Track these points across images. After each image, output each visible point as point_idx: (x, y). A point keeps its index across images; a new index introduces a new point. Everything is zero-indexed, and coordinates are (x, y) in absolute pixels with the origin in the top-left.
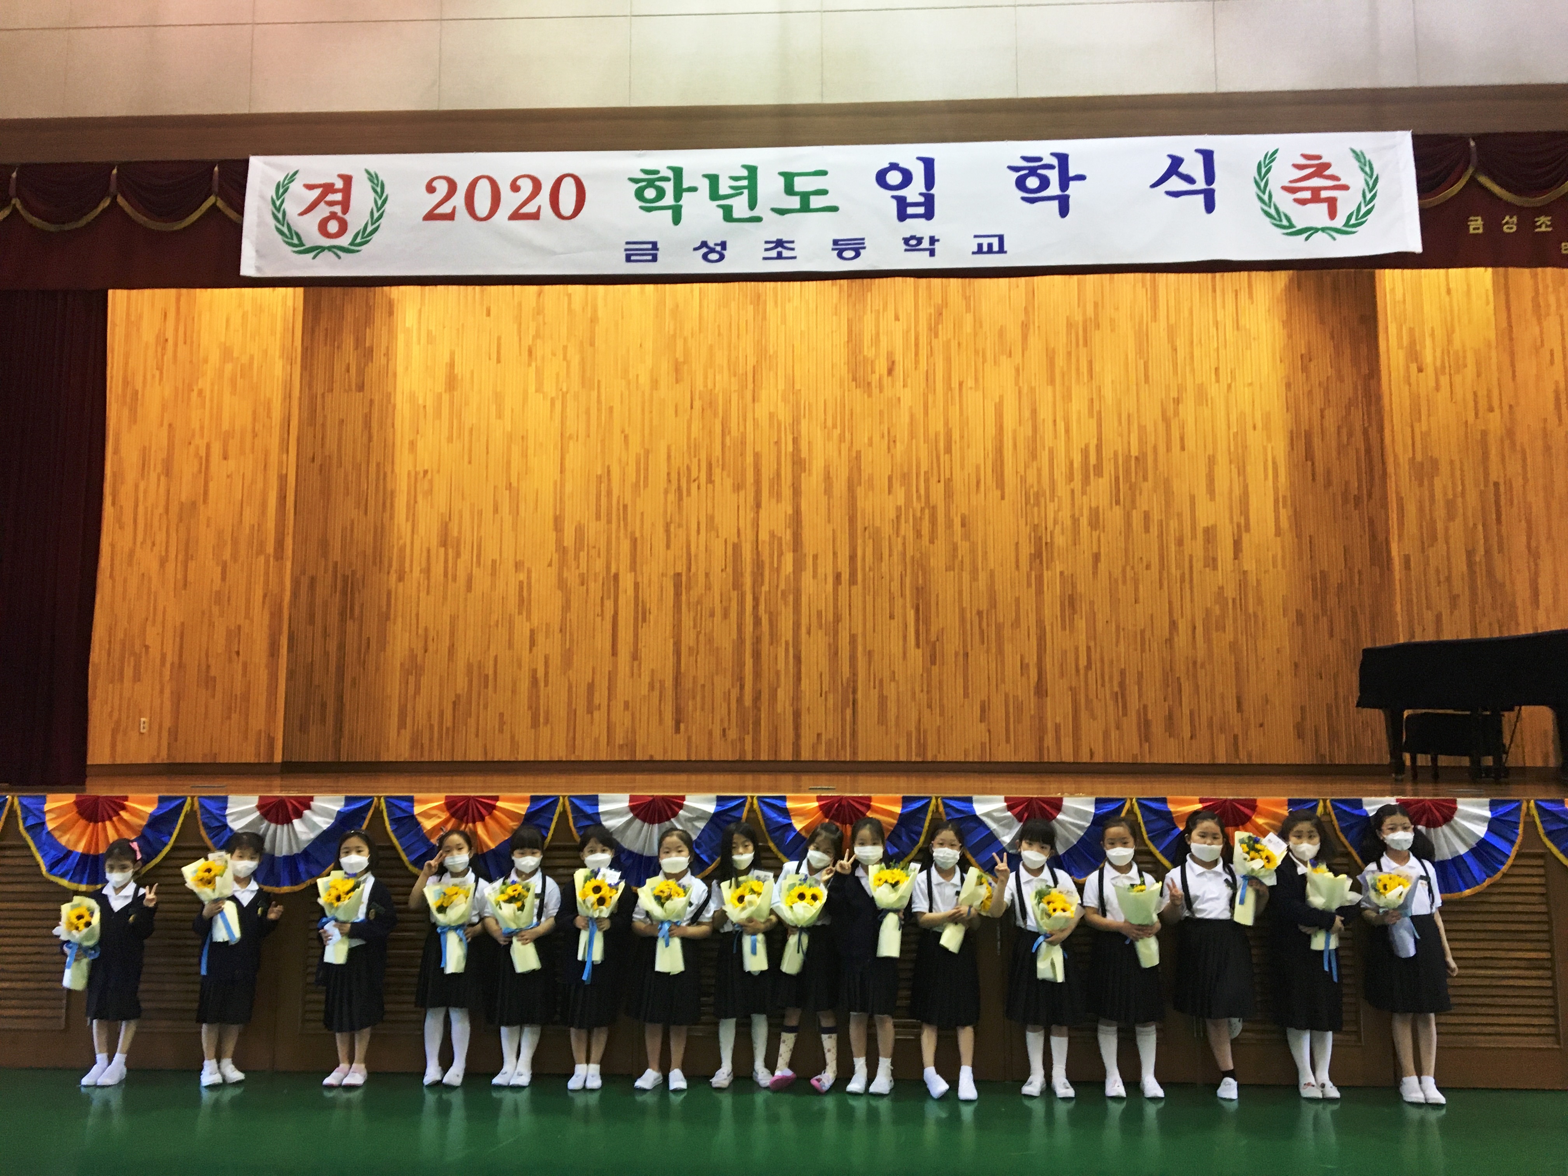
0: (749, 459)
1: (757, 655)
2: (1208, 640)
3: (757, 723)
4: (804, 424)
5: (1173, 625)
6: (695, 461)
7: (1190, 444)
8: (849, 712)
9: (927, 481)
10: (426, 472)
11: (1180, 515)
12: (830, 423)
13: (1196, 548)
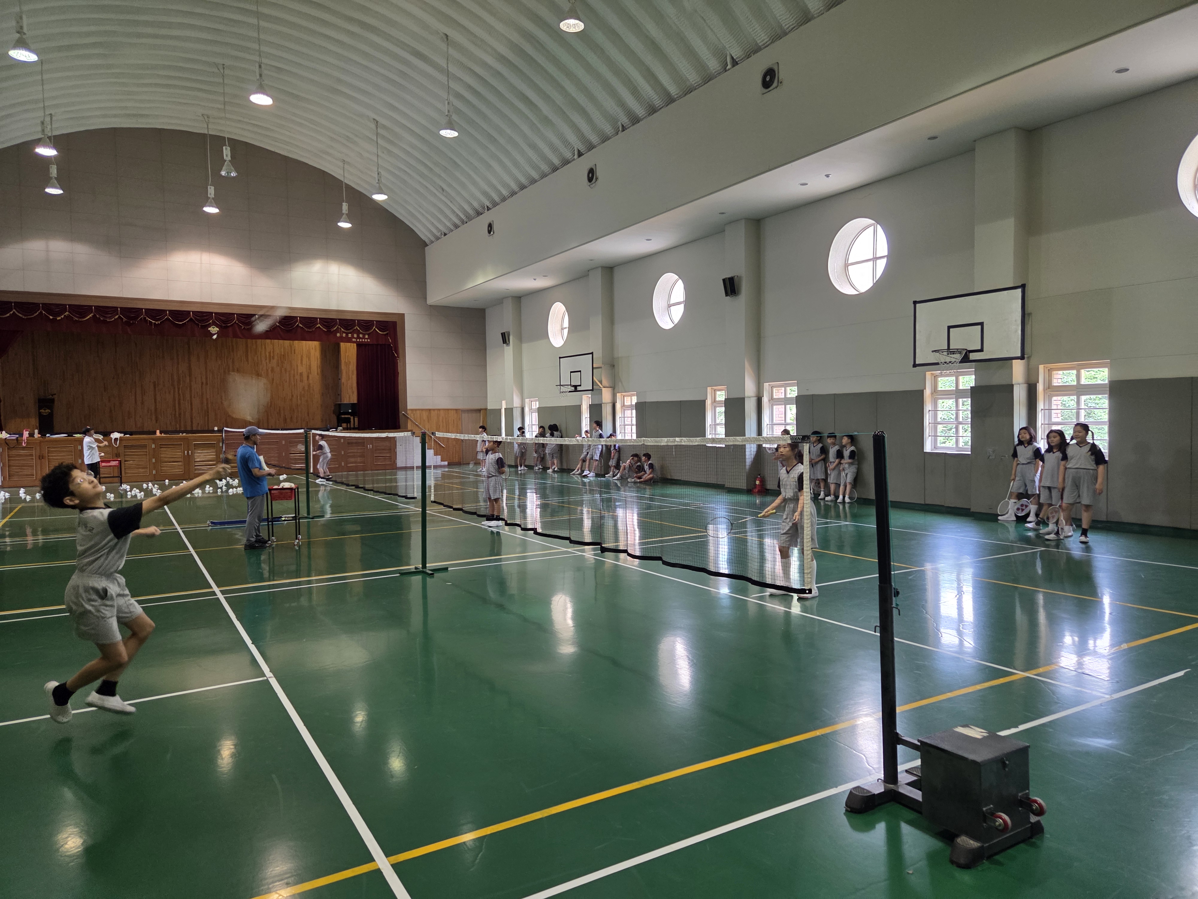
1: (179, 404)
2: (301, 399)
3: (180, 420)
5: (292, 396)
7: (296, 352)
8: (206, 418)
11: (294, 370)
13: (298, 377)
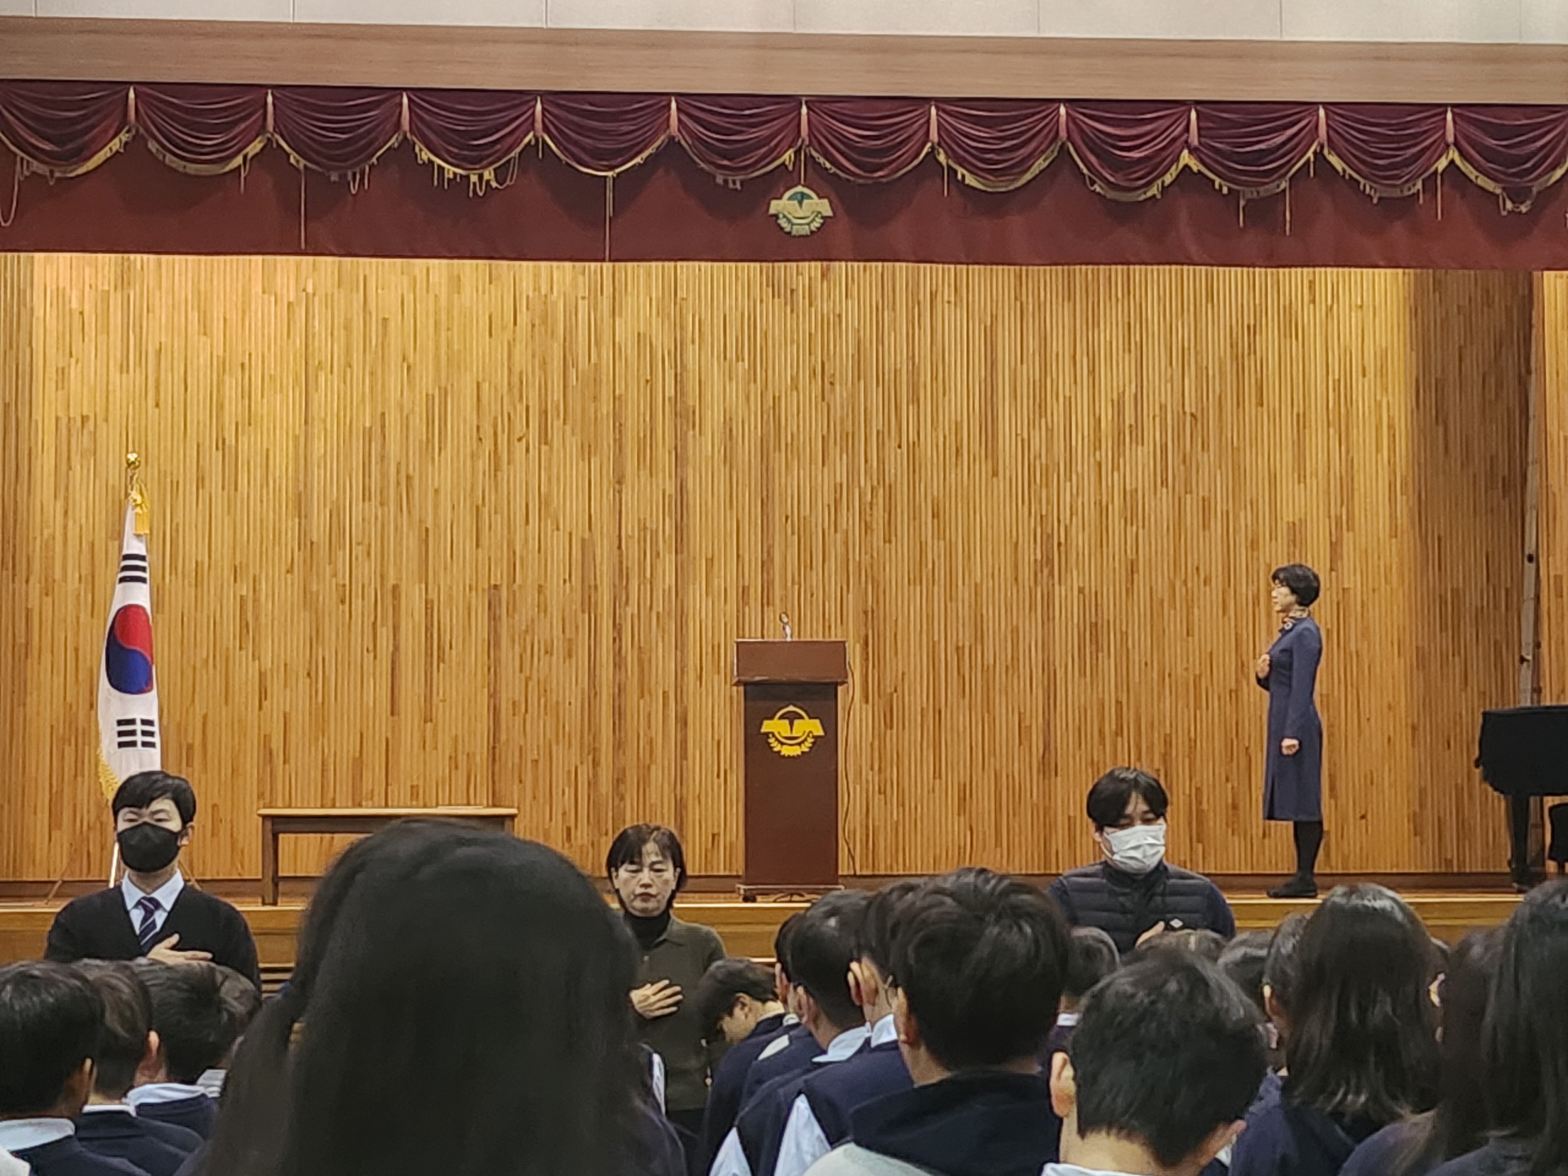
0: (606, 408)
4: (691, 352)
6: (521, 408)
9: (881, 446)
10: (84, 419)
11: (1254, 506)
12: (731, 354)
